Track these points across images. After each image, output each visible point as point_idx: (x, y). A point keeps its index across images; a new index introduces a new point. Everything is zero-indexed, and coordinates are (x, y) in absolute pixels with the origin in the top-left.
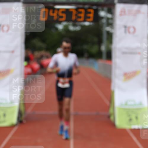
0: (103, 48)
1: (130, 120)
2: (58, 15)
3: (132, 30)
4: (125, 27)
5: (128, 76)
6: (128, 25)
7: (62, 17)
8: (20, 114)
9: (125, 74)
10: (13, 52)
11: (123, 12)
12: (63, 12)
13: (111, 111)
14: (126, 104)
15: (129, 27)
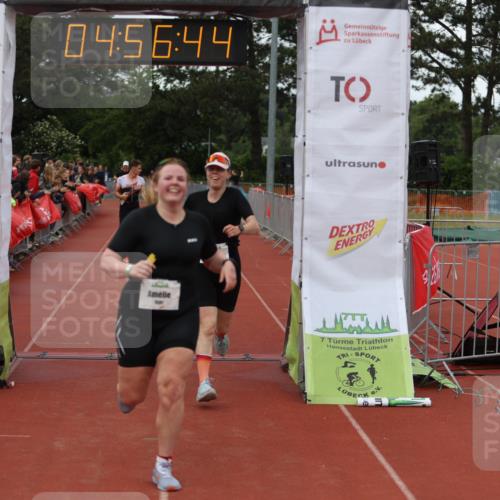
3: (358, 89)
4: (337, 79)
5: (346, 238)
9: (336, 232)
11: (329, 33)
13: (291, 348)
14: (338, 322)
15: (347, 79)
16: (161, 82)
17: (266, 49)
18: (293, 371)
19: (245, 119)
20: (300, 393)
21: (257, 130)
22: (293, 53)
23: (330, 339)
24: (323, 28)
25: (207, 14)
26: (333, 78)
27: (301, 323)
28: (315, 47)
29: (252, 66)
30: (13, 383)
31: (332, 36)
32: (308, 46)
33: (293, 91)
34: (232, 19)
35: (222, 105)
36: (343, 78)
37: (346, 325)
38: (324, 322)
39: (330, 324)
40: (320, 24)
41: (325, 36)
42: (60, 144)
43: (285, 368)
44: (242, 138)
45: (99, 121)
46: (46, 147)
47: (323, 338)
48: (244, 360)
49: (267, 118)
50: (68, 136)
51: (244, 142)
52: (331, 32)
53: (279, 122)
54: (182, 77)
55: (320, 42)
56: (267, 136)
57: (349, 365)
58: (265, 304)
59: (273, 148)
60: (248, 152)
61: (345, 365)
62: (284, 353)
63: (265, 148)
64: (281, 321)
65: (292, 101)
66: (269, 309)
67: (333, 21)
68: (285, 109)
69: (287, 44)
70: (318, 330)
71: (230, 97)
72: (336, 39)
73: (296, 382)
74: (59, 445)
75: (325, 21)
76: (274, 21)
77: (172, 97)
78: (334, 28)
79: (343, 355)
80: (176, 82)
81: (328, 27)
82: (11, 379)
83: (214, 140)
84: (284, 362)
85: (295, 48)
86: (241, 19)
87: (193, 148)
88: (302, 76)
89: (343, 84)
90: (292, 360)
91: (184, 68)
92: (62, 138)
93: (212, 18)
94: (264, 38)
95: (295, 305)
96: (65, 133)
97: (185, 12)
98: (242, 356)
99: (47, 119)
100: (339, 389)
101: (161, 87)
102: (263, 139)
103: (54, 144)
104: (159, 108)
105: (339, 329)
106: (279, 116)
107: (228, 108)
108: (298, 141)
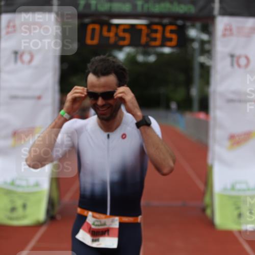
0: (194, 92)
1: (240, 215)
2: (116, 35)
3: (243, 61)
4: (232, 56)
5: (236, 140)
6: (237, 52)
7: (123, 39)
8: (51, 204)
9: (232, 137)
10: (39, 98)
11: (228, 31)
12: (125, 31)
13: (207, 200)
14: (233, 188)
15: (238, 56)
18: (208, 212)
89: (236, 59)
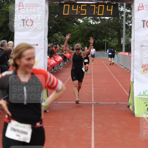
2: (79, 10)
4: (144, 21)
10: (37, 45)
11: (141, 7)
12: (84, 7)
13: (130, 101)
14: (144, 93)
15: (146, 21)
16: (91, 22)
17: (122, 12)
18: (131, 107)
19: (116, 33)
20: (133, 114)
21: (120, 36)
22: (130, 14)
23: (142, 98)
24: (139, 6)
25: (105, 2)
26: (142, 21)
27: (133, 93)
28: (137, 12)
29: (118, 17)
30: (48, 111)
31: (142, 8)
32: (135, 11)
33: (130, 25)
34: (112, 3)
35: (110, 29)
36: (145, 21)
37: (147, 94)
38: (140, 93)
39: (142, 94)
40: (139, 5)
41: (140, 8)
42: (62, 40)
43: (129, 106)
44: (115, 38)
45: (73, 33)
46: (57, 41)
47: (140, 98)
48: (116, 104)
49: (123, 33)
50: (64, 38)
51: (116, 39)
52: (142, 7)
53: (126, 34)
54: (97, 20)
55: (139, 10)
56: (123, 38)
57: (147, 105)
58: (122, 87)
59: (124, 41)
60: (117, 42)
61: (146, 106)
62: (128, 102)
63: (122, 41)
64: (127, 92)
65: (130, 27)
66: (124, 89)
67: (142, 4)
68: (128, 30)
69: (129, 11)
70: (138, 95)
71: (112, 26)
72: (143, 9)
73: (132, 110)
74: (62, 129)
75: (140, 4)
76: (125, 4)
77: (95, 26)
78: (143, 6)
79: (146, 103)
80: (96, 22)
81: (141, 6)
82: (47, 110)
83: (107, 39)
84: (128, 105)
85: (131, 12)
86: (115, 3)
87: (101, 41)
88: (133, 20)
89: (145, 22)
90: (131, 104)
91: (98, 18)
92: (62, 38)
93: (106, 3)
94: (122, 9)
95: (131, 88)
96: (63, 37)
97: (98, 1)
98: (116, 103)
99: (57, 33)
100: (144, 112)
101: (92, 23)
102: (122, 39)
103: (60, 40)
104: (91, 29)
105: (144, 95)
106: (126, 32)
107: (111, 29)
108: (132, 39)
